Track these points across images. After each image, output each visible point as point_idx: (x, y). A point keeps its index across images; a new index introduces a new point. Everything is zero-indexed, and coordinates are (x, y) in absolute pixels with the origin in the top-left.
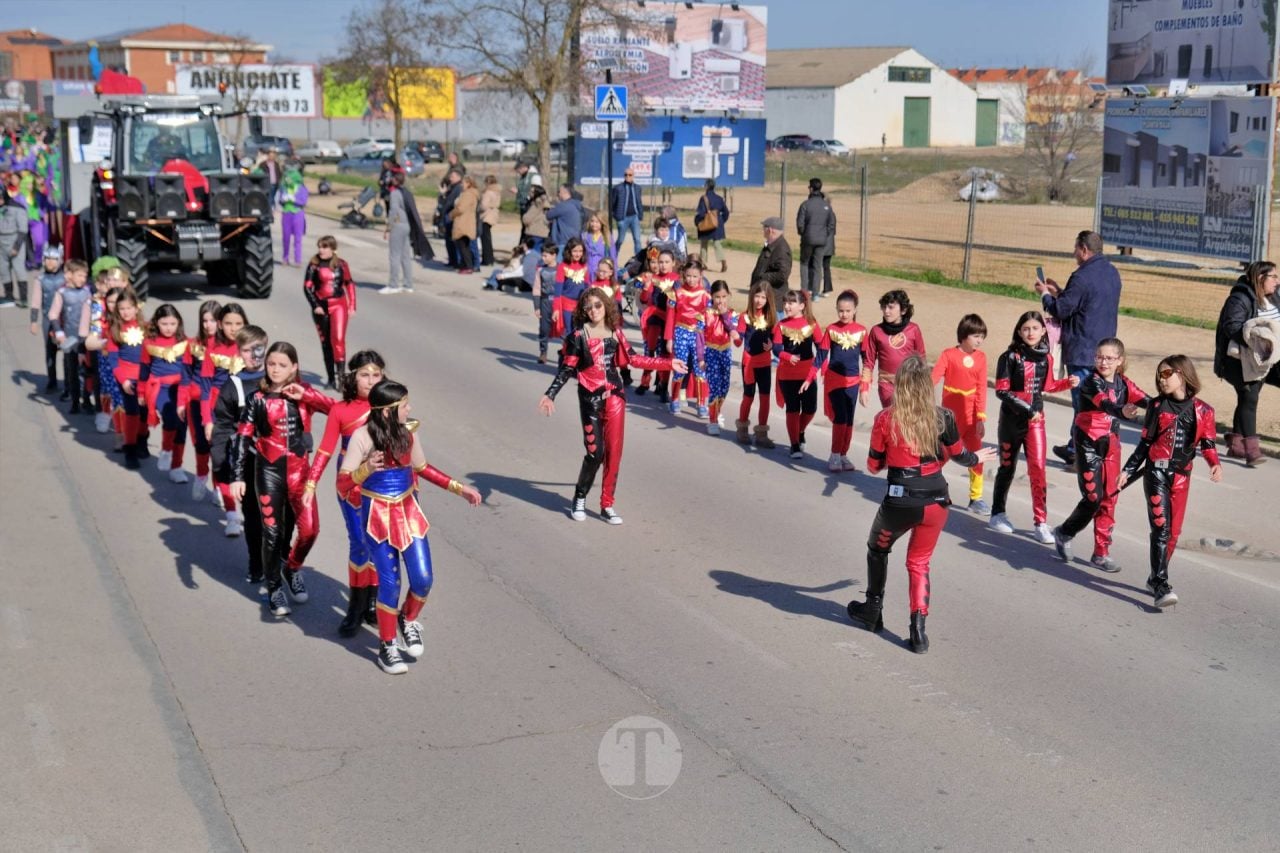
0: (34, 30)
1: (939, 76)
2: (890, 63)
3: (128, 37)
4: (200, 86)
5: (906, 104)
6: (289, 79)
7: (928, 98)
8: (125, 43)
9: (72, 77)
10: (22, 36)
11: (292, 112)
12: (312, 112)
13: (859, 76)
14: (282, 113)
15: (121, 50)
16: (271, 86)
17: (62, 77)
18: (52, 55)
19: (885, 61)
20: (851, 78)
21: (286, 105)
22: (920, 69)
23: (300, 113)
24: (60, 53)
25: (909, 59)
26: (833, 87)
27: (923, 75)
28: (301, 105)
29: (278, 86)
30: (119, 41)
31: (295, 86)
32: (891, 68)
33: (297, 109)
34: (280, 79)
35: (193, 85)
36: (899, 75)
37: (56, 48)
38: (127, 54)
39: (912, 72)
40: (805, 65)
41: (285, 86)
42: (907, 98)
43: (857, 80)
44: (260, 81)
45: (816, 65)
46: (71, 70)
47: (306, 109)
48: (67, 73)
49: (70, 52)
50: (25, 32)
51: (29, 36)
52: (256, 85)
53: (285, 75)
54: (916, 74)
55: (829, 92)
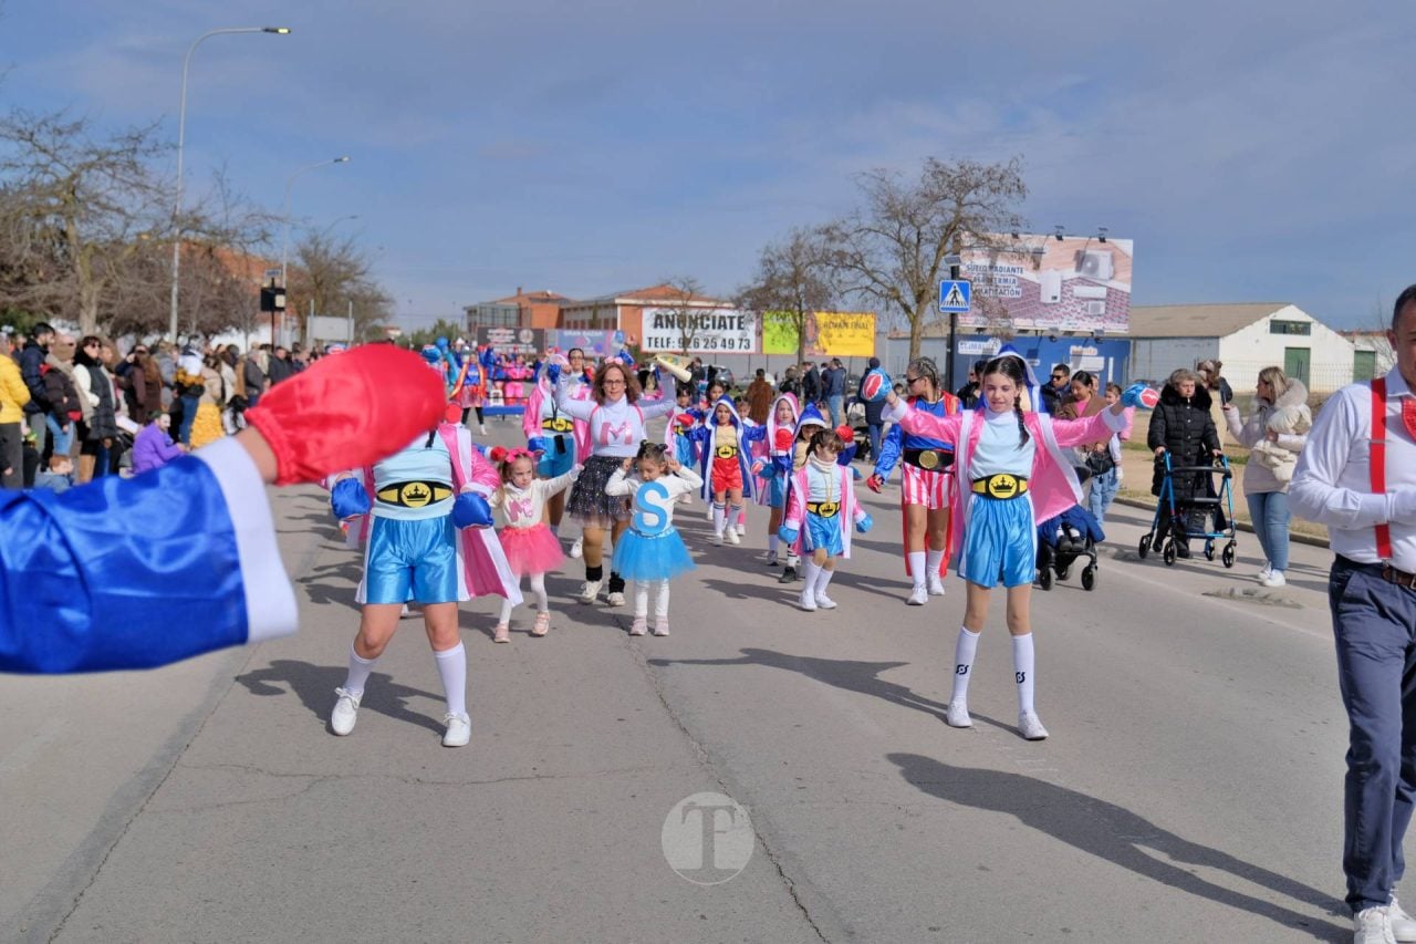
0: (549, 292)
1: (1318, 329)
2: (1271, 317)
3: (621, 296)
4: (662, 327)
5: (1286, 353)
6: (735, 322)
7: (1308, 349)
8: (618, 301)
9: (576, 328)
10: (540, 297)
11: (736, 349)
12: (752, 349)
13: (1242, 328)
14: (727, 350)
15: (615, 306)
16: (719, 327)
17: (569, 328)
18: (561, 312)
19: (1268, 315)
20: (1235, 330)
21: (732, 343)
22: (1300, 323)
23: (743, 350)
24: (568, 310)
25: (1290, 313)
26: (1218, 338)
27: (1303, 329)
28: (744, 343)
29: (725, 327)
30: (614, 299)
31: (739, 327)
32: (1272, 321)
33: (740, 347)
34: (728, 321)
35: (656, 326)
36: (1280, 327)
37: (563, 307)
38: (619, 309)
39: (1293, 325)
40: (1194, 318)
41: (731, 327)
42: (1287, 348)
43: (1241, 332)
44: (710, 323)
45: (1203, 318)
46: (576, 322)
47: (748, 346)
48: (572, 324)
49: (575, 309)
50: (543, 294)
51: (545, 297)
52: (708, 326)
53: (731, 318)
54: (1296, 328)
55: (1213, 341)
